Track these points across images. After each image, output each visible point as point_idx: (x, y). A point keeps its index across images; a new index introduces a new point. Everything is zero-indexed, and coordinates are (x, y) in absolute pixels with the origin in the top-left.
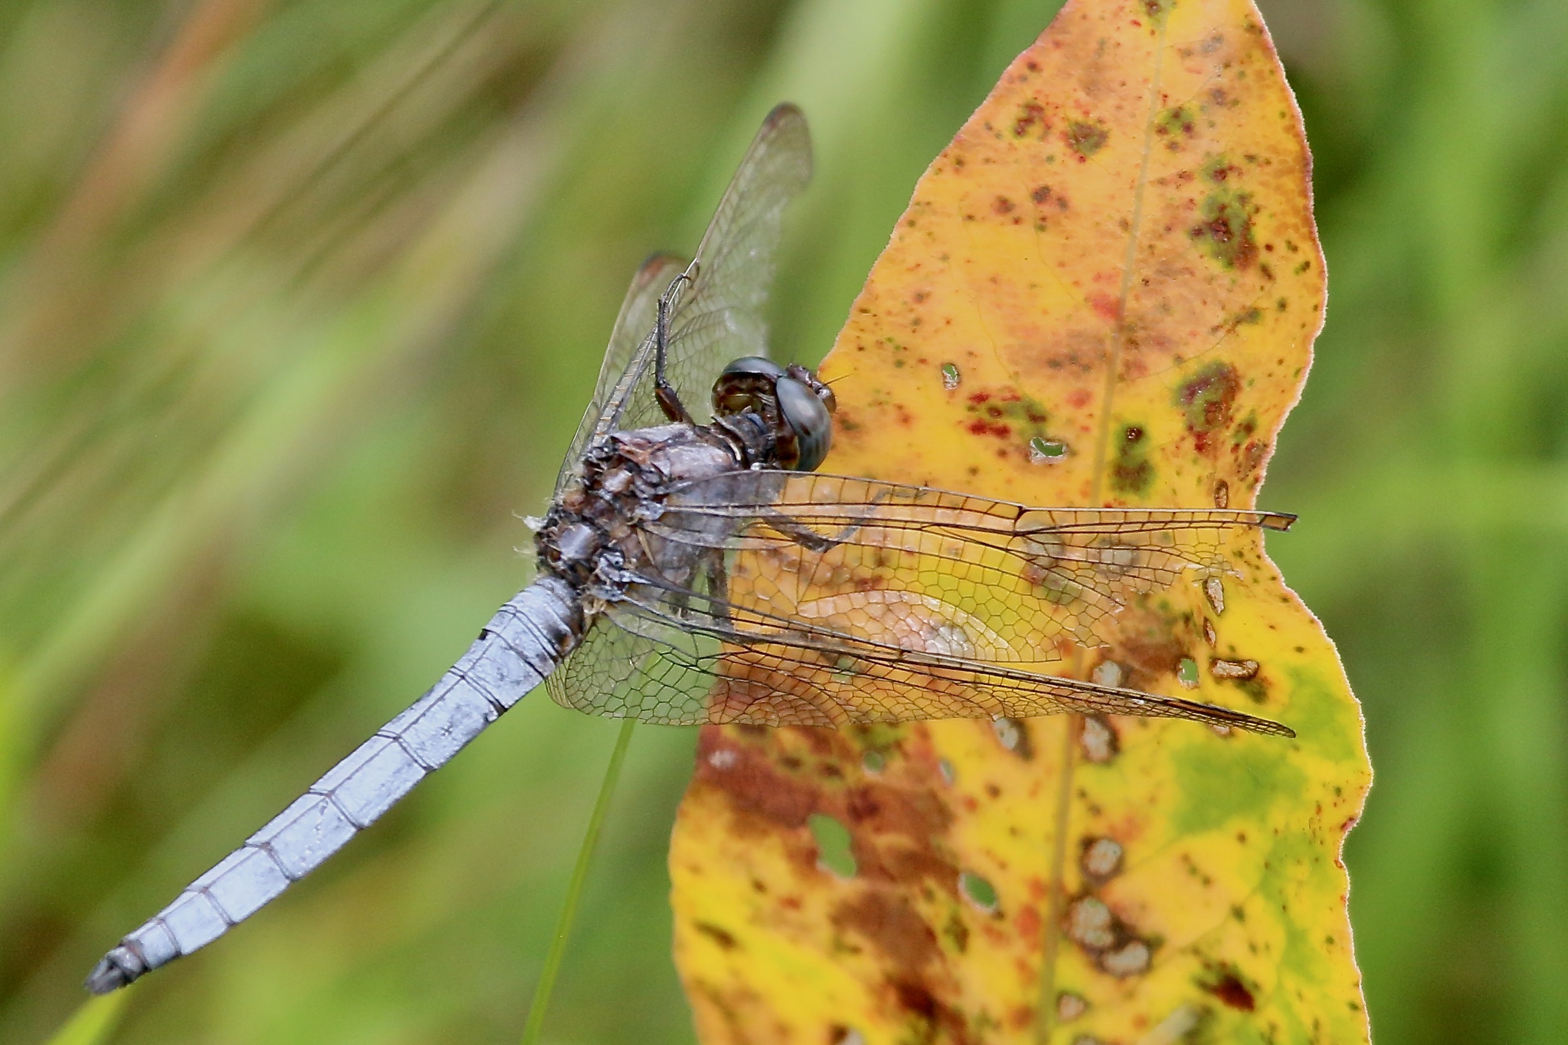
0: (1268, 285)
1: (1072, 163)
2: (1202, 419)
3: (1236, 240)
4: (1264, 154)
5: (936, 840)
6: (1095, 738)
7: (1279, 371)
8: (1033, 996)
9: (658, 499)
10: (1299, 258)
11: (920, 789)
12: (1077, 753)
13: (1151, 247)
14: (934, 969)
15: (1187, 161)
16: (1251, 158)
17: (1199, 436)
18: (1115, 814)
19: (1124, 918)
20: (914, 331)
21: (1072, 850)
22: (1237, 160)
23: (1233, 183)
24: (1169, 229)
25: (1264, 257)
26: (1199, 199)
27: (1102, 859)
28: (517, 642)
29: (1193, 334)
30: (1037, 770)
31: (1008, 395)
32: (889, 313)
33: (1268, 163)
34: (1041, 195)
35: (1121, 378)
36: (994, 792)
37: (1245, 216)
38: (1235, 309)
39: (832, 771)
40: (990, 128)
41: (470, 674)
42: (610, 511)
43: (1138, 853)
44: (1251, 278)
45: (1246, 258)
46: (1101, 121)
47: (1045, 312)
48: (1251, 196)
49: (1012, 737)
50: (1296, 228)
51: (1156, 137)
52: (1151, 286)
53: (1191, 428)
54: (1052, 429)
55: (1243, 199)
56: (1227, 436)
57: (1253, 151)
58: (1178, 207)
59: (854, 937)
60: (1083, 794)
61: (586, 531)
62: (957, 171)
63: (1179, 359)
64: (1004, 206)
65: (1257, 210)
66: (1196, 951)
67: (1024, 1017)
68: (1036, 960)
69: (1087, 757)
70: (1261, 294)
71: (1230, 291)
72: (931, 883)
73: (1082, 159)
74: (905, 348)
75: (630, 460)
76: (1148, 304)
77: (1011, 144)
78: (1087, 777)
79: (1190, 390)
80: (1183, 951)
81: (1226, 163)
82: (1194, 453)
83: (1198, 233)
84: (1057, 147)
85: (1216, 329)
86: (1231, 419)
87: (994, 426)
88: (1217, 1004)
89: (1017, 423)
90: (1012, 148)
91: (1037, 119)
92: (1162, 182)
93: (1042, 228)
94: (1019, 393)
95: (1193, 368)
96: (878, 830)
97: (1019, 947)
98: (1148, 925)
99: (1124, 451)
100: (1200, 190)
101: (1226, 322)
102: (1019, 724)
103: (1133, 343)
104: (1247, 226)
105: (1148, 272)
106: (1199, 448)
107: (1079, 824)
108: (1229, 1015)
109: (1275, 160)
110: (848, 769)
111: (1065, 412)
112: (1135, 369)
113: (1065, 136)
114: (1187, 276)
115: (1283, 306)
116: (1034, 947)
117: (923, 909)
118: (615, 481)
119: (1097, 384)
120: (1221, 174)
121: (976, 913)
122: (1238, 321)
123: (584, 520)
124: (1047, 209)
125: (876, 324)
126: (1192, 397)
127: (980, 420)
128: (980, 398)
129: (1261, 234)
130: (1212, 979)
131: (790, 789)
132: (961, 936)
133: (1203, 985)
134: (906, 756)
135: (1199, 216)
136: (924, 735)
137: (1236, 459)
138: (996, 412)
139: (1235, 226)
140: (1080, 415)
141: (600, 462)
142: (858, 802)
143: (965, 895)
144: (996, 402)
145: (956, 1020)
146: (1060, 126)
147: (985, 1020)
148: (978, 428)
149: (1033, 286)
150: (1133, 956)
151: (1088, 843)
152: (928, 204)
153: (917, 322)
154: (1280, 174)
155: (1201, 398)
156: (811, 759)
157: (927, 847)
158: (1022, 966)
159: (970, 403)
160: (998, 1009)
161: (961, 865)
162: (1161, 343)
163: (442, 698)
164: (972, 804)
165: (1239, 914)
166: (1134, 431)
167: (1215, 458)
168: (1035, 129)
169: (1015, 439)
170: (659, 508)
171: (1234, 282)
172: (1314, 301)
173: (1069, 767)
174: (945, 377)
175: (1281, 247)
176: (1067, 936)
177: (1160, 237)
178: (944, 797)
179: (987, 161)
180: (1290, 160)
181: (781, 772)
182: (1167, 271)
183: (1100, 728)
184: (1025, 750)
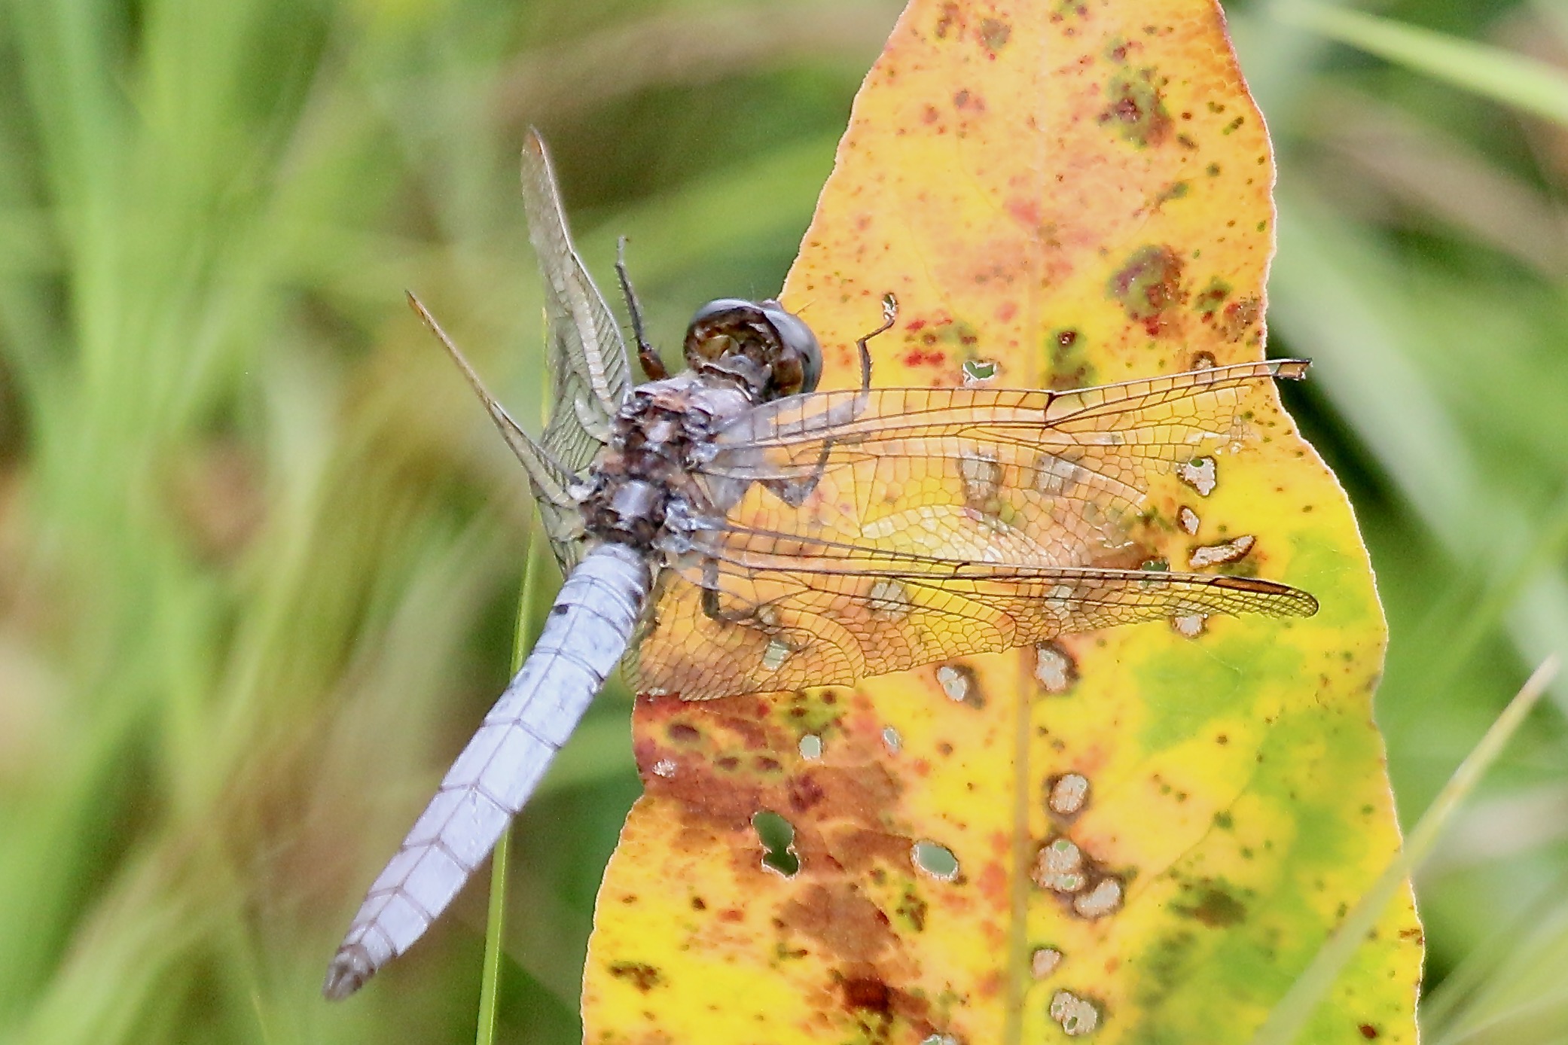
0: (1190, 155)
1: (985, 61)
2: (1146, 304)
3: (1147, 118)
4: (1163, 23)
5: (883, 815)
6: (1052, 667)
7: (1235, 233)
8: (1001, 960)
9: (710, 439)
10: (1229, 117)
11: (865, 764)
12: (1033, 689)
13: (1060, 140)
14: (887, 956)
15: (1086, 44)
16: (1150, 30)
17: (1148, 321)
18: (1079, 746)
19: (1096, 855)
20: (859, 261)
21: (1036, 792)
22: (1137, 35)
23: (1135, 61)
24: (1076, 119)
25: (1181, 127)
26: (1103, 83)
27: (1068, 798)
28: (602, 609)
29: (1115, 223)
30: (990, 715)
31: (942, 319)
32: (837, 244)
33: (1171, 29)
34: (962, 99)
35: (1046, 283)
36: (947, 749)
37: (1152, 90)
38: (1156, 188)
39: (769, 764)
40: (915, 33)
41: (565, 649)
42: (661, 461)
43: (1106, 782)
44: (1170, 151)
45: (1160, 133)
46: (1005, 15)
47: (968, 225)
48: (1156, 68)
49: (961, 685)
50: (1221, 86)
51: (1052, 26)
52: (1065, 181)
53: (1135, 316)
54: (983, 349)
55: (1147, 74)
56: (1190, 311)
57: (1150, 23)
58: (1082, 94)
59: (798, 939)
60: (1044, 731)
61: (639, 487)
62: (890, 82)
63: (1104, 251)
64: (931, 114)
65: (1166, 81)
66: (1174, 874)
67: (993, 984)
68: (1003, 921)
69: (1044, 690)
70: (1184, 165)
71: (1147, 171)
72: (880, 863)
73: (993, 57)
74: (851, 281)
75: (664, 410)
76: (1064, 202)
77: (934, 48)
78: (1049, 712)
79: (1122, 281)
80: (1159, 878)
81: (1124, 41)
82: (1148, 339)
83: (1105, 117)
84: (971, 47)
85: (1136, 214)
86: (1186, 294)
87: (929, 355)
88: (1197, 927)
89: (950, 347)
90: (936, 51)
91: (953, 19)
92: (1063, 71)
93: (963, 135)
94: (951, 316)
95: (1121, 258)
96: (822, 817)
97: (984, 910)
98: (1118, 859)
99: (1058, 359)
100: (1104, 73)
101: (1147, 204)
102: (965, 670)
103: (1054, 244)
104: (1157, 100)
105: (1060, 167)
106: (1153, 332)
107: (1042, 762)
108: (1209, 937)
109: (1178, 26)
110: (785, 759)
111: (995, 328)
112: (1057, 272)
113: (978, 34)
114: (1100, 165)
115: (1215, 170)
116: (1000, 907)
117: (872, 891)
118: (659, 432)
119: (1021, 295)
120: (1121, 52)
121: (932, 884)
122: (1162, 199)
123: (634, 477)
124: (968, 114)
125: (826, 257)
126: (1126, 287)
127: (916, 351)
128: (916, 326)
129: (1173, 105)
130: (1192, 901)
131: (732, 790)
132: (917, 914)
133: (1181, 910)
134: (847, 732)
135: (1105, 99)
136: (864, 703)
137: (1214, 327)
138: (931, 338)
139: (1142, 103)
140: (1008, 330)
141: (635, 418)
142: (800, 790)
143: (921, 868)
144: (930, 328)
145: (916, 1004)
146: (973, 23)
147: (950, 997)
148: (914, 360)
149: (955, 199)
150: (1107, 892)
151: (1053, 782)
152: (867, 121)
153: (861, 250)
154: (1188, 37)
155: (1136, 286)
156: (747, 755)
157: (877, 824)
158: (989, 928)
159: (907, 333)
160: (963, 984)
161: (915, 836)
162: (1084, 238)
163: (545, 676)
164: (922, 768)
165: (1224, 821)
166: (1066, 336)
167: (1181, 335)
168: (953, 29)
169: (949, 365)
170: (715, 449)
171: (1149, 161)
172: (1258, 155)
173: (1026, 703)
174: (884, 307)
175: (1201, 111)
176: (1037, 886)
177: (1068, 129)
178: (890, 766)
179: (916, 67)
180: (1198, 22)
181: (720, 773)
182: (1079, 163)
183: (1056, 656)
184: (976, 697)
